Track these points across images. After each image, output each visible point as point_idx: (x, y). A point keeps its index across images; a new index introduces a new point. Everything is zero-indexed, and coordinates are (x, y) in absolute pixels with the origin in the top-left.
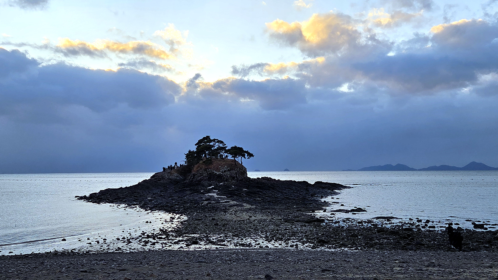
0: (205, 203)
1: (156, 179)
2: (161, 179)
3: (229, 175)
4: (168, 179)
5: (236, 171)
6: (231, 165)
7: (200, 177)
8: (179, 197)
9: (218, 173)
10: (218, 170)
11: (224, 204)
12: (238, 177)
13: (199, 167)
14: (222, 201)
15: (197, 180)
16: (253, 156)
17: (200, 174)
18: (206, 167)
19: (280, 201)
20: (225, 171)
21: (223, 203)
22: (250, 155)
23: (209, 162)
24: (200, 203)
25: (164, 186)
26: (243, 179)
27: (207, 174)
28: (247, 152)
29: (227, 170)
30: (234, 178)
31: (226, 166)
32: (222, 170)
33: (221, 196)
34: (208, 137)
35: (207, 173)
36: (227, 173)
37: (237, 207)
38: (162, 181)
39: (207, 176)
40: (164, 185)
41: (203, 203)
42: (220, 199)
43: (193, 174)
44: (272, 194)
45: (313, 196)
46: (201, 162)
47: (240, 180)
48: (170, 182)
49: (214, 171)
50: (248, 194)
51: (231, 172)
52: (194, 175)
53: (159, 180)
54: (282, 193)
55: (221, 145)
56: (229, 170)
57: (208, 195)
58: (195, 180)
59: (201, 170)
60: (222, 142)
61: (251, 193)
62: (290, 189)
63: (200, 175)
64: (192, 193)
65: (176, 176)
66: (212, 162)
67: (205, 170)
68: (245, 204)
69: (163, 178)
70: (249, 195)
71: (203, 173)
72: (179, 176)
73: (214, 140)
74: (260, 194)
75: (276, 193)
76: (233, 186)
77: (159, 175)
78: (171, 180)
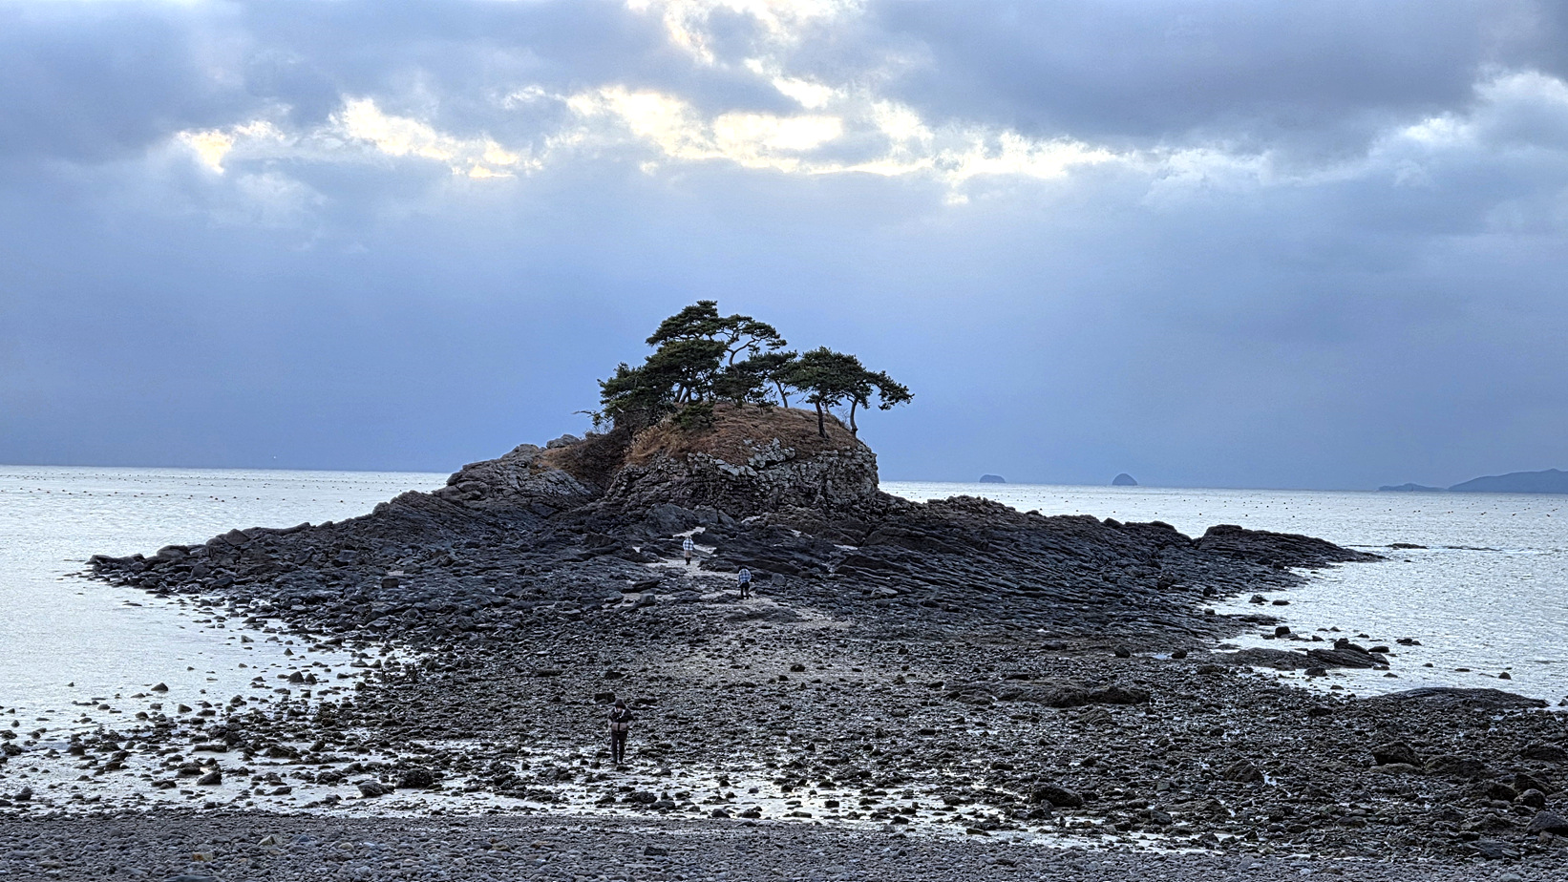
0: (628, 602)
1: (462, 491)
2: (483, 491)
3: (789, 480)
4: (517, 492)
5: (825, 466)
6: (804, 437)
7: (657, 487)
8: (522, 572)
9: (735, 472)
10: (736, 455)
11: (713, 606)
12: (830, 492)
13: (655, 439)
14: (711, 592)
15: (644, 499)
16: (906, 397)
17: (659, 471)
18: (685, 444)
19: (984, 605)
20: (770, 464)
21: (712, 601)
22: (895, 393)
23: (699, 419)
24: (608, 602)
25: (494, 525)
26: (854, 502)
27: (686, 473)
28: (879, 379)
29: (782, 457)
30: (810, 495)
31: (776, 441)
32: (758, 457)
33: (717, 570)
34: (707, 307)
35: (690, 471)
36: (777, 471)
37: (767, 624)
38: (487, 502)
39: (688, 484)
40: (492, 520)
41: (617, 601)
42: (703, 587)
43: (629, 474)
44: (967, 571)
45: (1166, 587)
46: (666, 420)
47: (841, 508)
48: (524, 506)
49: (718, 462)
50: (850, 567)
51: (799, 469)
52: (631, 478)
53: (476, 498)
54: (1019, 568)
55: (764, 348)
56: (788, 460)
57: (659, 564)
58: (633, 499)
59: (663, 458)
60: (767, 331)
61: (868, 563)
62: (1070, 553)
63: (656, 478)
64: (586, 557)
65: (553, 479)
66: (714, 420)
67: (681, 455)
68: (805, 613)
69: (495, 488)
70: (850, 573)
71: (669, 468)
72: (571, 479)
73: (732, 323)
74: (904, 570)
75: (988, 568)
76: (797, 533)
77: (477, 476)
78: (530, 496)
